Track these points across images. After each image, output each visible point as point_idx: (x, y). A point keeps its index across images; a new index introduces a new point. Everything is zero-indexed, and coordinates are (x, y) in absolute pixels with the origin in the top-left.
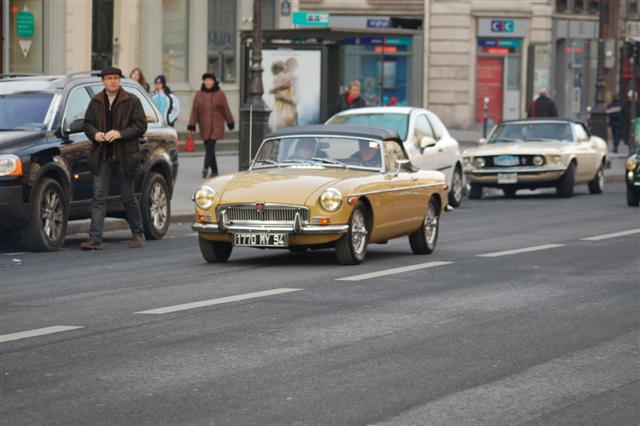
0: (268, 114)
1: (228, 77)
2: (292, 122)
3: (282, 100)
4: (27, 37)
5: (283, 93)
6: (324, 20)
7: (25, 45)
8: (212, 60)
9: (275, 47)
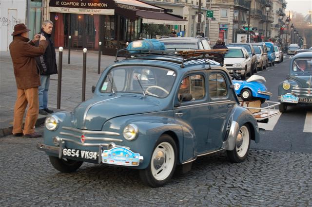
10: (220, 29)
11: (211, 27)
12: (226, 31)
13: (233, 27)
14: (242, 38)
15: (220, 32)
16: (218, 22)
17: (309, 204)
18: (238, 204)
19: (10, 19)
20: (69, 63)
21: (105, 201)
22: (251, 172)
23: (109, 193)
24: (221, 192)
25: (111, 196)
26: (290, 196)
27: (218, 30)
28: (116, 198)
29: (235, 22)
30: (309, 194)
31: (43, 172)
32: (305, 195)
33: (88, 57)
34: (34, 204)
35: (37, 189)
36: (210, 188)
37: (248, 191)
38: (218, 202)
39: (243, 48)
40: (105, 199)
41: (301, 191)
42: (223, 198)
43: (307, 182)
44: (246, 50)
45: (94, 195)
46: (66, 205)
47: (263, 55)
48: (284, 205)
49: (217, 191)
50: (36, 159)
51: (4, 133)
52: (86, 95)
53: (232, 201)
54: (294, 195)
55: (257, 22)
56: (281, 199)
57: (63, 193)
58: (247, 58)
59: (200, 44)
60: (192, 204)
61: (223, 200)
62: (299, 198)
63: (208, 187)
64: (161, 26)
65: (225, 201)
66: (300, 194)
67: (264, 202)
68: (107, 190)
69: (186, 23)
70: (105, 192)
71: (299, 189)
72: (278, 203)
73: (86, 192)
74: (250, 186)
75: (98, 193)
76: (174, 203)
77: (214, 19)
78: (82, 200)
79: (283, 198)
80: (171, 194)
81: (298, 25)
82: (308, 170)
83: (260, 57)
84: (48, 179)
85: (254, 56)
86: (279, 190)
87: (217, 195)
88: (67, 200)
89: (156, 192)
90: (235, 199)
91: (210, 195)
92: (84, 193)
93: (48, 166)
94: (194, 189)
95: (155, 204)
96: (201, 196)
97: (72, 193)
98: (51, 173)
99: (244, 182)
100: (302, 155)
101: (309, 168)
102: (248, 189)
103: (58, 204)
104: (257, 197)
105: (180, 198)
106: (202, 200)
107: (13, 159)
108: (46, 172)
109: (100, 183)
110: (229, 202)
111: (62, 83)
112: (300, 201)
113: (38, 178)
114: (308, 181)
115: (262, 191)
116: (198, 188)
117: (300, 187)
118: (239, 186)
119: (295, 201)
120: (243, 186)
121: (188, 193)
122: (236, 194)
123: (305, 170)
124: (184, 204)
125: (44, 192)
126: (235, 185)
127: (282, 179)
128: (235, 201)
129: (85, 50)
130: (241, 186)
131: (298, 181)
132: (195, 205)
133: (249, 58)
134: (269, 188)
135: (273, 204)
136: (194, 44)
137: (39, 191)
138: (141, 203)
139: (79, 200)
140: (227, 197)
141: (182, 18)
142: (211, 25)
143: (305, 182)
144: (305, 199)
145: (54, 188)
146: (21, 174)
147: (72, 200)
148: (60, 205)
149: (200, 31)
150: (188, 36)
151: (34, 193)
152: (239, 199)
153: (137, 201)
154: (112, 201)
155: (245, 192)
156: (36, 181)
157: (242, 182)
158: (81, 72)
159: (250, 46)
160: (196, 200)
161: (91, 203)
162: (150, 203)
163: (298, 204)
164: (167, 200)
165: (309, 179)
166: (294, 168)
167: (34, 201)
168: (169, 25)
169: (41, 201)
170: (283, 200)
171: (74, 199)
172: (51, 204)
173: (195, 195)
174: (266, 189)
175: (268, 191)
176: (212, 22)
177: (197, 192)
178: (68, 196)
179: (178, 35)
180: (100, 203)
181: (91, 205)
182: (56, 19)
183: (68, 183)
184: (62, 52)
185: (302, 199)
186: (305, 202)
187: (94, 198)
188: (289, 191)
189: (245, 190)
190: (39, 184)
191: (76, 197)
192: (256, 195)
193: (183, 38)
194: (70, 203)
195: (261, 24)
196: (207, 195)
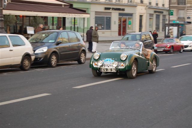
0: (170, 36)
1: (158, 31)
2: (173, 38)
3: (171, 34)
4: (130, 25)
5: (171, 33)
6: (178, 22)
7: (130, 26)
8: (156, 28)
9: (170, 26)
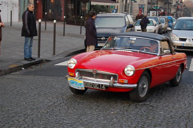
10: (139, 8)
11: (134, 7)
12: (143, 9)
13: (147, 7)
14: (153, 13)
15: (139, 10)
16: (138, 4)
17: (191, 115)
18: (147, 115)
19: (9, 2)
20: (46, 29)
21: (66, 113)
22: (156, 96)
23: (68, 108)
24: (137, 107)
25: (70, 110)
26: (179, 109)
27: (138, 8)
28: (73, 111)
29: (149, 3)
30: (191, 109)
31: (29, 96)
32: (189, 109)
33: (57, 26)
34: (23, 115)
35: (25, 106)
36: (130, 105)
37: (153, 107)
38: (135, 113)
39: (153, 20)
40: (66, 112)
41: (186, 107)
42: (138, 111)
43: (190, 102)
44: (155, 21)
45: (60, 109)
46: (42, 115)
47: (166, 24)
48: (175, 115)
49: (134, 107)
50: (25, 88)
51: (5, 72)
52: (56, 49)
53: (143, 112)
54: (182, 109)
55: (163, 3)
56: (173, 111)
57: (41, 108)
58: (155, 25)
59: (126, 17)
60: (119, 115)
61: (138, 112)
62: (185, 111)
63: (129, 104)
64: (103, 6)
65: (139, 113)
66: (186, 109)
67: (163, 113)
68: (67, 107)
69: (118, 4)
70: (66, 108)
71: (185, 106)
72: (172, 114)
73: (55, 108)
74: (155, 104)
75: (62, 108)
76: (108, 114)
77: (136, 2)
78: (52, 112)
79: (175, 111)
80: (106, 109)
81: (188, 5)
82: (191, 94)
83: (163, 25)
84: (31, 100)
85: (160, 25)
86: (173, 106)
87: (135, 109)
88: (43, 113)
89: (97, 107)
90: (145, 112)
91: (130, 109)
92: (53, 108)
93: (32, 92)
94: (120, 106)
95: (96, 115)
96: (125, 110)
97: (46, 108)
98: (33, 96)
99: (151, 101)
100: (187, 85)
101: (192, 93)
102: (154, 106)
103: (37, 115)
104: (159, 110)
105: (111, 111)
106: (125, 112)
107: (10, 88)
108: (30, 96)
109: (63, 102)
110: (142, 113)
111: (41, 41)
112: (185, 113)
113: (25, 99)
114: (190, 100)
115: (162, 107)
116: (123, 105)
117: (186, 104)
118: (148, 104)
119: (182, 113)
120: (150, 104)
121: (117, 108)
122: (146, 109)
123: (189, 94)
124: (114, 114)
125: (29, 108)
126: (146, 104)
127: (174, 100)
128: (146, 113)
129: (55, 21)
130: (149, 104)
131: (185, 101)
132: (121, 115)
133: (157, 26)
134: (166, 105)
135: (168, 114)
136: (122, 17)
137: (26, 107)
138: (88, 114)
139: (50, 113)
140: (141, 110)
141: (116, 1)
142: (134, 5)
143: (188, 102)
144: (188, 112)
145: (35, 105)
146: (15, 97)
147: (46, 112)
148: (39, 115)
149: (126, 9)
150: (120, 13)
151: (23, 108)
152: (148, 111)
153: (85, 113)
154: (70, 113)
155: (152, 107)
156: (24, 101)
157: (150, 101)
158: (53, 35)
159: (157, 18)
160: (121, 113)
161: (57, 114)
162: (93, 114)
163: (184, 114)
164: (104, 112)
165: (191, 99)
166: (182, 93)
167: (23, 113)
168: (107, 6)
169: (27, 113)
170: (175, 112)
171: (47, 112)
172: (33, 115)
173: (121, 109)
174: (165, 106)
175: (166, 107)
176: (134, 3)
177: (122, 108)
178: (43, 110)
179: (113, 12)
180: (63, 114)
181: (58, 115)
182: (38, 2)
183: (44, 102)
184: (40, 23)
185: (187, 111)
186: (188, 113)
187: (59, 111)
188: (179, 107)
189: (152, 106)
190: (26, 103)
191: (49, 110)
192: (158, 109)
193: (116, 13)
194: (45, 114)
195: (165, 5)
196: (129, 110)
